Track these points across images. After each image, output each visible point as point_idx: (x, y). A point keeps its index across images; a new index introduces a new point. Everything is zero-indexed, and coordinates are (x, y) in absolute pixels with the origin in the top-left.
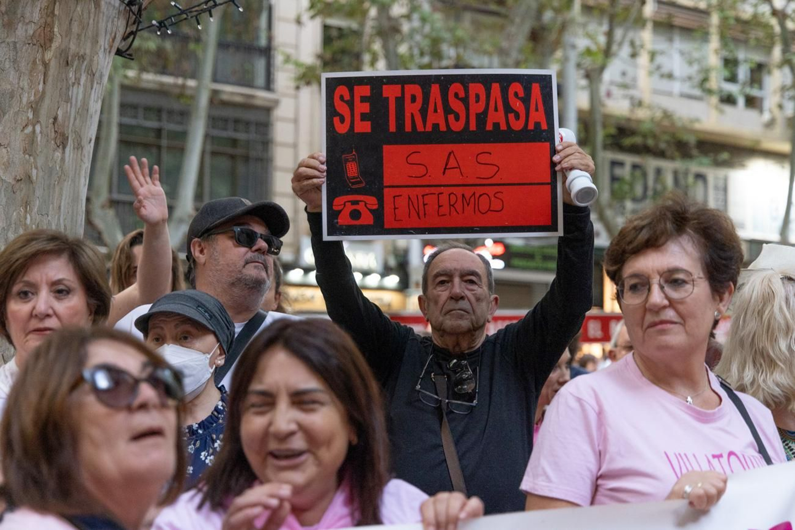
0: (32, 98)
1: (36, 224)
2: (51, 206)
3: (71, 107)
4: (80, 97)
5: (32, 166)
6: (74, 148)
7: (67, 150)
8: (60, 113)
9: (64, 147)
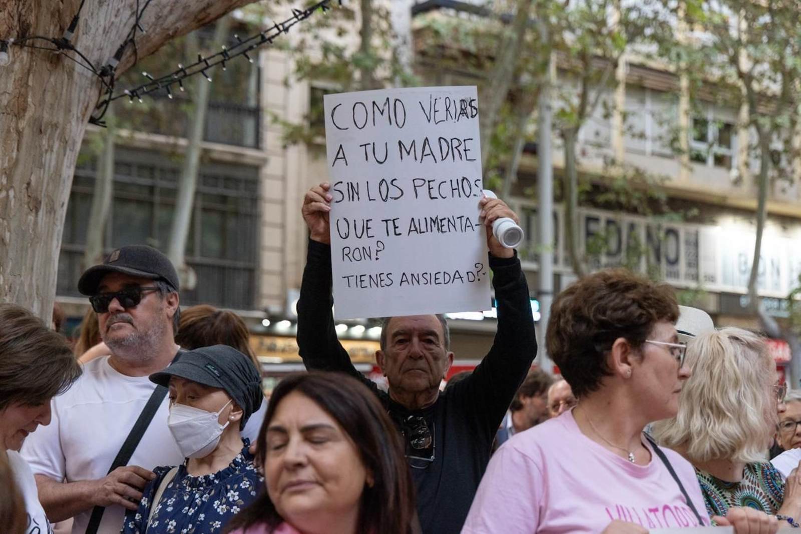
0: (6, 165)
1: (9, 285)
2: (24, 267)
3: (44, 173)
4: (53, 163)
5: (5, 229)
6: (47, 212)
7: (40, 213)
8: (33, 179)
9: (37, 210)
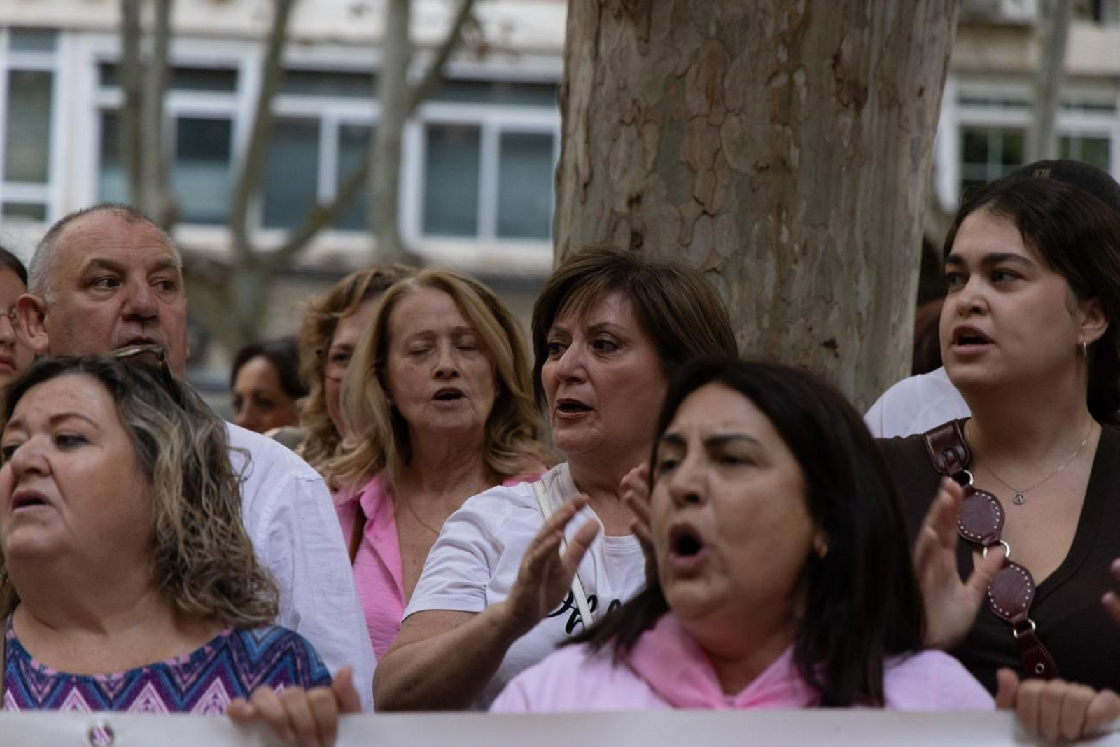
0: (785, 26)
1: (803, 243)
2: (833, 212)
3: (871, 35)
4: (891, 14)
5: (789, 143)
6: (881, 107)
7: (866, 111)
8: (847, 49)
9: (859, 105)
